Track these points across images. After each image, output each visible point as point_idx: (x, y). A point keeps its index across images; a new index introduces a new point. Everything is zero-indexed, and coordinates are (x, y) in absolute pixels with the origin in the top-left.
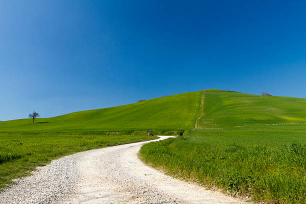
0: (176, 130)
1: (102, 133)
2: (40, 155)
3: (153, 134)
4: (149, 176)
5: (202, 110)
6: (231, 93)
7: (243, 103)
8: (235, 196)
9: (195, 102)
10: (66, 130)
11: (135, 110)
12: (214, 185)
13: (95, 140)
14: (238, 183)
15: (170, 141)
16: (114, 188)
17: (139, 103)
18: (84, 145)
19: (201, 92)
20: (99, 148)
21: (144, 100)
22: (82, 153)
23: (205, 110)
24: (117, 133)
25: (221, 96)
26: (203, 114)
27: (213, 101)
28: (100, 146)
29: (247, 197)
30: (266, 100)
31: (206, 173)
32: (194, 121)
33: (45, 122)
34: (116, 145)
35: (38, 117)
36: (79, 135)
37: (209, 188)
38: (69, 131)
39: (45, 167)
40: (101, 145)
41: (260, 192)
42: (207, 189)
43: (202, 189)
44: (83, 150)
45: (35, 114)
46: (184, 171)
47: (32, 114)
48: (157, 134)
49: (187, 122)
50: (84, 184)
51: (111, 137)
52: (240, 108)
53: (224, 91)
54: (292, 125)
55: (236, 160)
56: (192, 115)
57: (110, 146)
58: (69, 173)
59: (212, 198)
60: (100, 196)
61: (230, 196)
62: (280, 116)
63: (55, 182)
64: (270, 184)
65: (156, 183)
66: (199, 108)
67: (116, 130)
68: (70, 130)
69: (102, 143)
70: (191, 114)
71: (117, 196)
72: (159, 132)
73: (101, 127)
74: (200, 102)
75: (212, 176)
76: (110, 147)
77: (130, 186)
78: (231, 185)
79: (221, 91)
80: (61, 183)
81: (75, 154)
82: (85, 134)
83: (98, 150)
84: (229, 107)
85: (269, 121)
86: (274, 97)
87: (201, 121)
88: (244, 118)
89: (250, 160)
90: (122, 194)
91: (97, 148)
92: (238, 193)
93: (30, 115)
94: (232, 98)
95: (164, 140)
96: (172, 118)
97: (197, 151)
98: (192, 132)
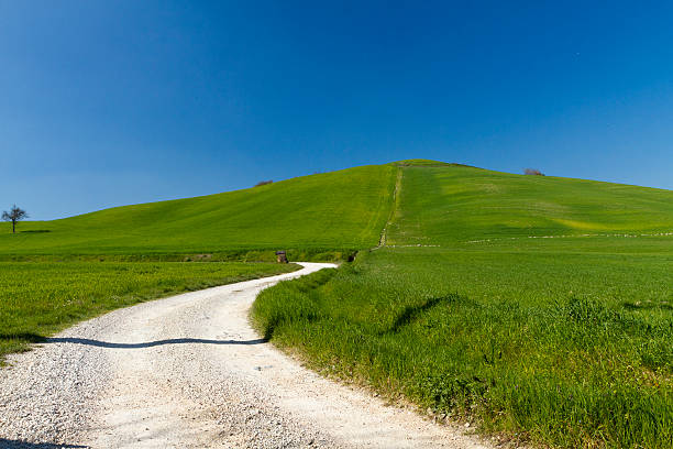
0: (338, 250)
1: (174, 257)
2: (20, 321)
3: (288, 259)
4: (267, 372)
5: (397, 205)
6: (458, 169)
7: (483, 192)
8: (442, 422)
9: (381, 187)
10: (91, 249)
11: (249, 203)
12: (402, 396)
13: (157, 277)
14: (452, 394)
15: (324, 277)
16: (182, 409)
17: (259, 189)
18: (130, 290)
19: (396, 165)
20: (163, 297)
21: (271, 182)
22: (123, 311)
23: (402, 206)
24: (209, 256)
25: (439, 176)
26: (398, 215)
27: (421, 184)
28: (166, 291)
29: (468, 424)
30: (533, 185)
31: (386, 367)
32: (380, 229)
33: (42, 230)
34: (202, 289)
35: (25, 219)
36: (123, 260)
37: (392, 402)
38: (97, 252)
39: (28, 355)
40: (168, 289)
41: (493, 415)
42: (387, 405)
43: (377, 403)
44: (126, 304)
45: (17, 213)
46: (342, 361)
47: (9, 211)
48: (296, 259)
49: (365, 231)
50: (115, 400)
51: (194, 265)
52: (478, 201)
53: (446, 165)
54: (584, 239)
55: (456, 331)
56: (375, 216)
57: (190, 290)
58: (85, 372)
59: (396, 427)
60: (147, 434)
61: (434, 421)
62: (560, 221)
63: (45, 399)
64: (515, 398)
65: (280, 391)
66: (391, 201)
67: (206, 250)
68: (101, 249)
69: (172, 284)
70: (373, 214)
71: (186, 432)
72: (303, 255)
73: (172, 242)
74: (392, 188)
75: (400, 376)
76: (188, 294)
77: (219, 402)
78: (437, 398)
79: (437, 165)
80: (61, 401)
81: (105, 316)
82: (136, 258)
83: (160, 301)
84: (453, 199)
85: (536, 231)
86: (549, 178)
87: (393, 229)
88: (485, 224)
89: (483, 332)
90: (198, 427)
91: (159, 297)
92: (449, 414)
93: (6, 215)
94: (461, 180)
95: (311, 274)
96: (332, 223)
97: (376, 307)
98: (374, 255)
